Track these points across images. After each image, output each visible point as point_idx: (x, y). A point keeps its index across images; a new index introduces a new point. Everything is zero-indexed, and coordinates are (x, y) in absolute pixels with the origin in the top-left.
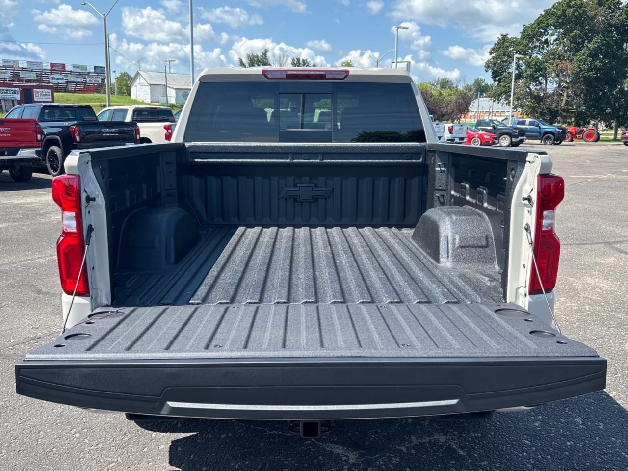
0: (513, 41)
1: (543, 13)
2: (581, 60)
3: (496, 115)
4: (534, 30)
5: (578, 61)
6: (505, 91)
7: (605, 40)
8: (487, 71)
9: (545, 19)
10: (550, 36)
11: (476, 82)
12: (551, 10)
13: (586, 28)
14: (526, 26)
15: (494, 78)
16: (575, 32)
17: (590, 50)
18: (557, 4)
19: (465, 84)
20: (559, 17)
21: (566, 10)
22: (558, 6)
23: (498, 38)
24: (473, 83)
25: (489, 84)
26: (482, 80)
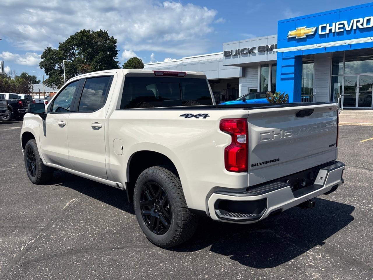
0: (56, 52)
1: (70, 37)
2: (95, 64)
3: (41, 94)
4: (66, 46)
5: (93, 65)
6: (55, 80)
7: (105, 55)
8: (41, 68)
9: (71, 41)
10: (76, 50)
11: (22, 74)
12: (74, 36)
13: (94, 48)
14: (61, 44)
15: (46, 72)
16: (89, 49)
17: (98, 60)
18: (77, 34)
19: (15, 75)
20: (79, 40)
21: (83, 37)
22: (78, 34)
23: (45, 49)
24: (21, 75)
25: (31, 76)
26: (27, 73)
